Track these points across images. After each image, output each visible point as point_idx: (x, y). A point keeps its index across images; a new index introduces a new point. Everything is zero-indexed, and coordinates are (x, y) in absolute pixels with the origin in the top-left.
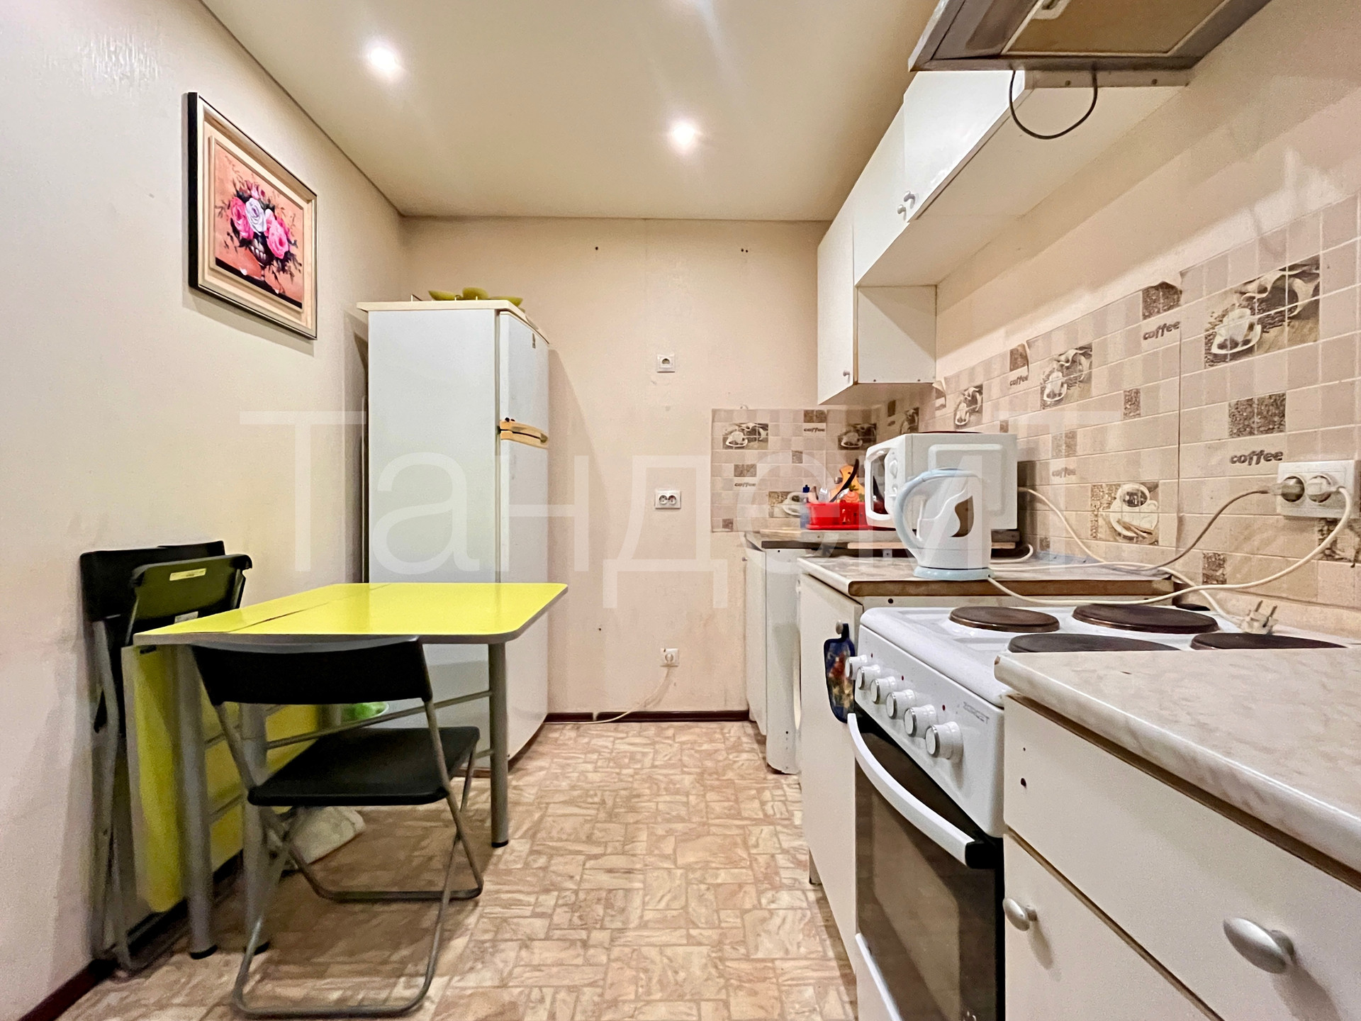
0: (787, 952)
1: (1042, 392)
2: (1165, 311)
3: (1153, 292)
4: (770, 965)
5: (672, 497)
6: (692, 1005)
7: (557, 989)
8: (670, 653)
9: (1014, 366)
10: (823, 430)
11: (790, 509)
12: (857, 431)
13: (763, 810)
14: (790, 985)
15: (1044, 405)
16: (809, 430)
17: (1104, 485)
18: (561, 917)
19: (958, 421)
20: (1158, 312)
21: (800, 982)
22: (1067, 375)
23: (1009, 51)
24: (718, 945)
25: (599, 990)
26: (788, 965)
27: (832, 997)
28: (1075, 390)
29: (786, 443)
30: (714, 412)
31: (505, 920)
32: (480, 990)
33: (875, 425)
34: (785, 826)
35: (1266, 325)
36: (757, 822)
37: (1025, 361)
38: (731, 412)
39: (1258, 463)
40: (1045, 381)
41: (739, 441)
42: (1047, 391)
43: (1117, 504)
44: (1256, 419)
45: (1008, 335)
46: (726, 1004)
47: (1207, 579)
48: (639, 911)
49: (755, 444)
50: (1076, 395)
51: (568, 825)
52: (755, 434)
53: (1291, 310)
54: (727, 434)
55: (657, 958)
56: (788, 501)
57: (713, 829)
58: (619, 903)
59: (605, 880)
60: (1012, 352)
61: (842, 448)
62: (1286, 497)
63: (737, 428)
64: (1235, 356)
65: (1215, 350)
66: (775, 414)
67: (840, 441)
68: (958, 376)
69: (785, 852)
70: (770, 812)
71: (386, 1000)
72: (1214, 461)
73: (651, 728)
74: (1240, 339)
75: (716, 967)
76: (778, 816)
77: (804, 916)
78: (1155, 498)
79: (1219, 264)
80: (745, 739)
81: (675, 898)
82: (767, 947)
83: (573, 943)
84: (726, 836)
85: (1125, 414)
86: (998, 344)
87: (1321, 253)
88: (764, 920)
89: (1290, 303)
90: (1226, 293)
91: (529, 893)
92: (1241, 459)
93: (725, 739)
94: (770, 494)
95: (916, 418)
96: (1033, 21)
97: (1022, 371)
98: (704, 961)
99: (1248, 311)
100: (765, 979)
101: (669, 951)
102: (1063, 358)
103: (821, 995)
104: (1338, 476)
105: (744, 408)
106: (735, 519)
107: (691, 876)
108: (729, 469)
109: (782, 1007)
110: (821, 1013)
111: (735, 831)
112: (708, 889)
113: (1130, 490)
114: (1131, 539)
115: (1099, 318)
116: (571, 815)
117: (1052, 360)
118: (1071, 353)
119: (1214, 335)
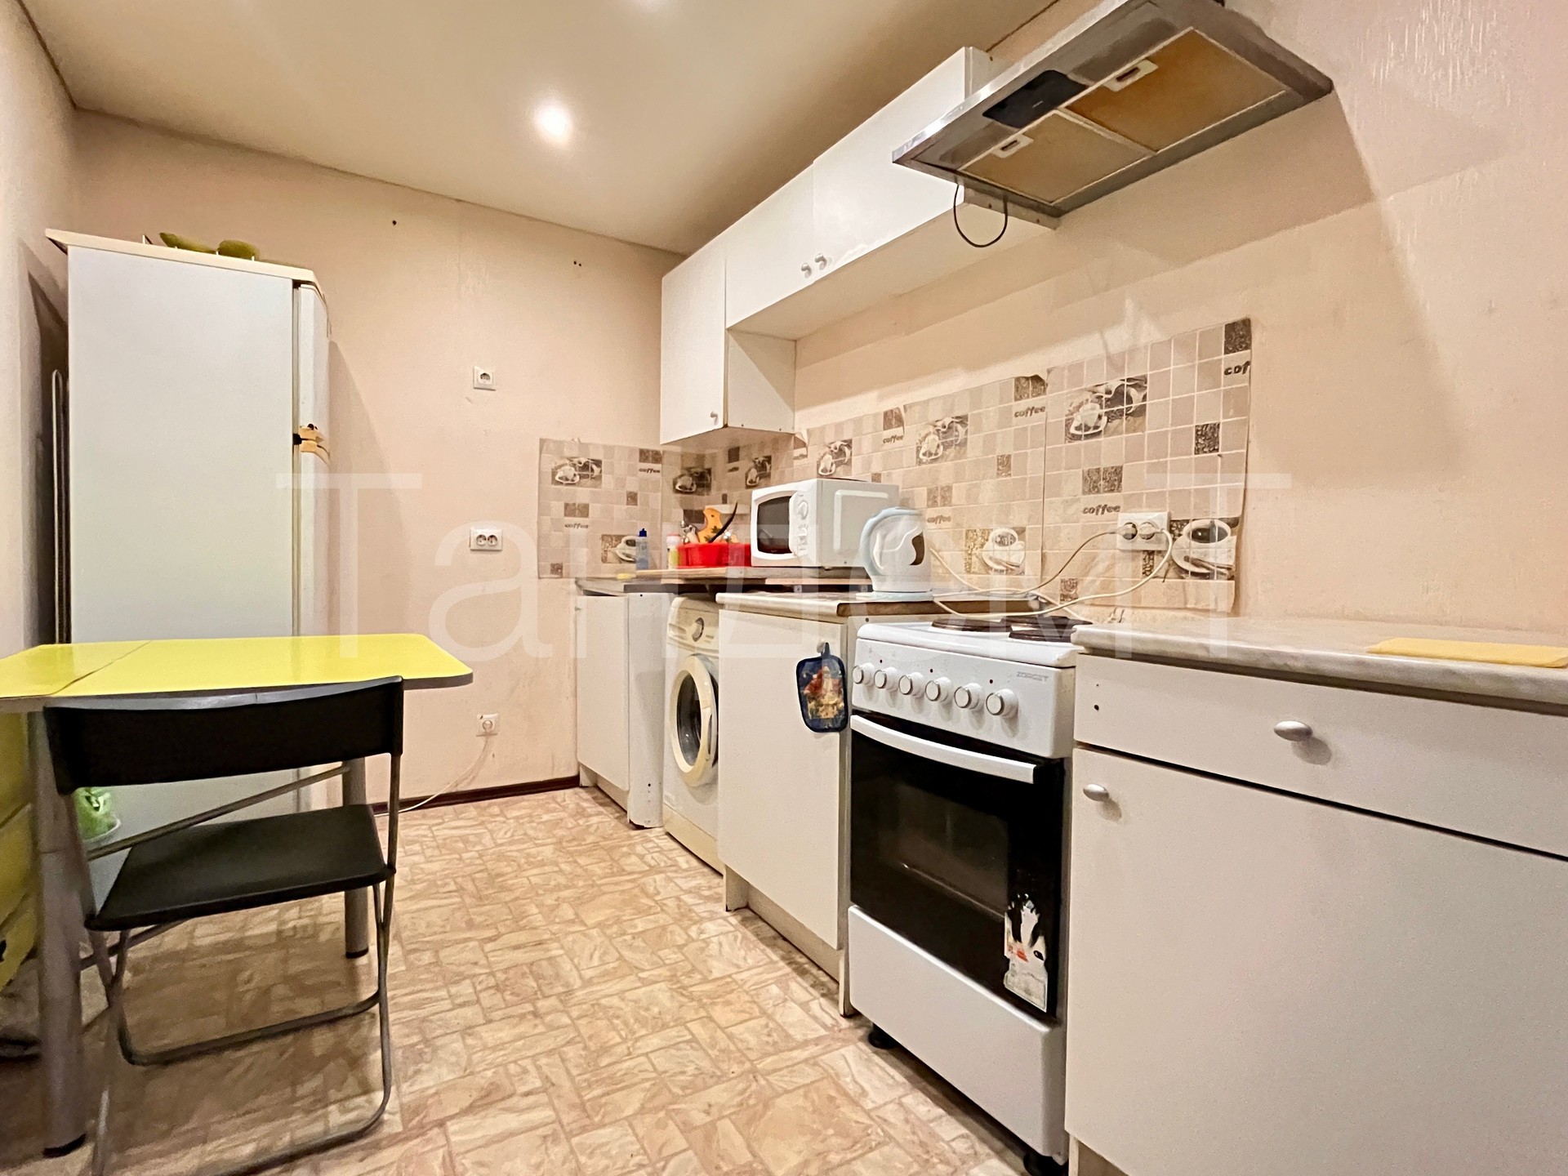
0: (738, 966)
1: (918, 452)
2: (1033, 397)
3: (1023, 381)
4: (729, 980)
5: (492, 536)
6: (680, 1028)
7: (534, 1058)
8: (488, 719)
9: (887, 425)
10: (658, 471)
11: (623, 554)
12: (691, 475)
13: (645, 863)
14: (756, 989)
15: (920, 462)
16: (644, 470)
17: (978, 530)
18: (487, 999)
19: (822, 471)
20: (1028, 397)
21: (763, 985)
22: (944, 438)
23: (965, 170)
24: (673, 978)
25: (581, 1045)
26: (745, 975)
27: (794, 986)
28: (951, 452)
29: (620, 482)
30: (542, 441)
31: (424, 1020)
32: (444, 1086)
33: (709, 471)
34: (676, 871)
35: (1111, 417)
36: (645, 874)
37: (900, 422)
38: (560, 443)
39: (1103, 513)
40: (921, 442)
41: (570, 476)
42: (923, 451)
43: (989, 544)
44: (1102, 482)
45: (881, 398)
46: (710, 1018)
47: (1064, 597)
48: (575, 973)
49: (588, 481)
50: (952, 455)
51: (434, 917)
52: (587, 469)
53: (1128, 409)
54: (556, 469)
55: (622, 1005)
56: (622, 544)
57: (605, 889)
58: (549, 971)
59: (519, 956)
60: (886, 414)
61: (677, 491)
62: (1125, 536)
63: (567, 462)
64: (1087, 436)
65: (1072, 430)
66: (609, 450)
67: (675, 484)
68: (822, 429)
69: (689, 892)
70: (653, 863)
71: (326, 1132)
72: (1071, 511)
73: (471, 809)
74: (1091, 424)
75: (682, 995)
76: (662, 864)
77: (736, 938)
78: (1022, 538)
79: (1076, 368)
80: (585, 805)
81: (605, 953)
82: (718, 969)
83: (522, 1017)
84: (623, 892)
85: (998, 474)
86: (869, 405)
87: (1149, 373)
88: (702, 950)
89: (1127, 404)
90: (1082, 390)
91: (437, 989)
92: (1092, 510)
93: (564, 808)
94: (603, 537)
95: (768, 466)
96: (990, 154)
97: (898, 431)
98: (668, 994)
99: (1098, 406)
100: (733, 990)
101: (629, 995)
102: (939, 424)
103: (786, 989)
104: (1157, 522)
105: (576, 440)
106: (564, 565)
107: (609, 932)
108: (558, 508)
109: (759, 1006)
110: (793, 1000)
111: (629, 886)
112: (634, 938)
113: (1001, 533)
114: (1002, 571)
115: (976, 395)
116: (433, 907)
117: (929, 424)
118: (947, 421)
119: (1073, 419)
